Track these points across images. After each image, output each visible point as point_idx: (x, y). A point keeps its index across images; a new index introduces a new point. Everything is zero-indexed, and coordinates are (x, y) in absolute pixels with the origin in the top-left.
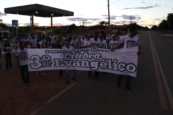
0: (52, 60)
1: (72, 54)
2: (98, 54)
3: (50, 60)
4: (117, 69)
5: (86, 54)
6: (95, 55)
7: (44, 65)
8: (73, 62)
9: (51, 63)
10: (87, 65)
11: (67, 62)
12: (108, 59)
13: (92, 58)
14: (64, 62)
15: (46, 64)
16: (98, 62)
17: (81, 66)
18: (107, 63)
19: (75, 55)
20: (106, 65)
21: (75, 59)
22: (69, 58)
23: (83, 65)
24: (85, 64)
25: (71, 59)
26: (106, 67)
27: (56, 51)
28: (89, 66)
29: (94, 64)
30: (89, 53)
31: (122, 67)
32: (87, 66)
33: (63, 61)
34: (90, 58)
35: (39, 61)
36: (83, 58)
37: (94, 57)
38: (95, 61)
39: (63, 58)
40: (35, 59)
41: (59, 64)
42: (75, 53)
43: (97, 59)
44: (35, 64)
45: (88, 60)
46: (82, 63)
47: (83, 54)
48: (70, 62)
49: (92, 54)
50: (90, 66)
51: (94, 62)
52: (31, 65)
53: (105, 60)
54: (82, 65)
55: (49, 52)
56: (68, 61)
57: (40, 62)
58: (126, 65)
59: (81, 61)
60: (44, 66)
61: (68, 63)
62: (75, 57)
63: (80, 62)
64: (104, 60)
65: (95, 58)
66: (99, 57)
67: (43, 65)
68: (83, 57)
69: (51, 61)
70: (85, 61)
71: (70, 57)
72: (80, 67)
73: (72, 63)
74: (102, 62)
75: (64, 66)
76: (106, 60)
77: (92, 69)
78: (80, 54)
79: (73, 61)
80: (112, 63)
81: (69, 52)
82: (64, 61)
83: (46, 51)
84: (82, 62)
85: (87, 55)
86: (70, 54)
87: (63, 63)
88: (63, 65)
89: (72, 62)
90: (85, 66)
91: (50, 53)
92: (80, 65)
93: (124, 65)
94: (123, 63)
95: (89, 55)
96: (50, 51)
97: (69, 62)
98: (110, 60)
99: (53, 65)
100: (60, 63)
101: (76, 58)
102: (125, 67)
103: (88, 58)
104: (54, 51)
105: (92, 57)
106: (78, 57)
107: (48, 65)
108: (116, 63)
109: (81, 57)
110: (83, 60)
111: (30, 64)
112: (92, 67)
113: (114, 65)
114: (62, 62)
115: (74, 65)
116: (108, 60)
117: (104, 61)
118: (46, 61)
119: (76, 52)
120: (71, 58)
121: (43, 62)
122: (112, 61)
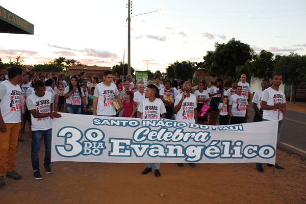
0: (106, 140)
1: (150, 131)
2: (203, 132)
3: (101, 141)
4: (241, 156)
5: (178, 131)
6: (196, 133)
7: (88, 151)
8: (151, 147)
9: (102, 147)
10: (180, 153)
11: (139, 146)
12: (223, 141)
13: (191, 140)
14: (132, 146)
15: (92, 149)
16: (203, 147)
17: (168, 155)
18: (222, 147)
19: (156, 133)
20: (219, 152)
21: (156, 142)
22: (144, 138)
23: (171, 153)
24: (175, 151)
25: (147, 142)
26: (218, 154)
27: (118, 122)
28: (183, 155)
29: (194, 151)
30: (184, 131)
31: (251, 151)
32: (178, 155)
33: (129, 144)
34: (185, 139)
35: (78, 141)
36: (171, 140)
37: (194, 138)
38: (196, 146)
39: (132, 138)
40: (69, 135)
41: (120, 150)
42: (157, 129)
43: (200, 141)
44: (68, 147)
45: (181, 143)
46: (168, 149)
47: (173, 133)
48: (145, 147)
49: (192, 133)
50: (186, 155)
51: (194, 148)
52: (58, 147)
53: (216, 142)
54: (168, 152)
55: (102, 123)
56: (141, 144)
57: (80, 143)
58: (259, 148)
59: (167, 145)
60: (85, 153)
61: (140, 149)
62: (156, 137)
63: (165, 148)
64: (214, 143)
65: (197, 139)
66: (205, 139)
67: (85, 150)
68: (171, 137)
69: (104, 142)
70: (175, 146)
71: (147, 136)
72: (166, 156)
73: (147, 148)
74: (210, 146)
75: (130, 156)
76: (220, 143)
77: (189, 159)
78: (167, 131)
79: (150, 145)
80: (231, 147)
81: (146, 126)
82: (132, 143)
83: (95, 120)
84: (168, 147)
85: (182, 135)
86: (146, 130)
87: (128, 149)
88: (127, 153)
89: (148, 146)
90: (175, 155)
91: (104, 124)
92: (165, 152)
93: (255, 149)
94: (253, 146)
95: (184, 133)
96: (105, 121)
97: (142, 146)
98: (229, 143)
99: (105, 152)
100: (123, 147)
101: (157, 140)
102: (257, 152)
103: (182, 140)
104: (112, 122)
105: (190, 138)
106: (162, 137)
107: (96, 151)
108: (241, 146)
109: (168, 138)
110: (171, 143)
111: (56, 146)
112: (188, 157)
113: (234, 151)
114: (128, 147)
115: (151, 152)
116: (224, 143)
117: (215, 145)
118: (92, 142)
119: (160, 127)
120: (147, 138)
121: (86, 143)
122: (233, 144)
